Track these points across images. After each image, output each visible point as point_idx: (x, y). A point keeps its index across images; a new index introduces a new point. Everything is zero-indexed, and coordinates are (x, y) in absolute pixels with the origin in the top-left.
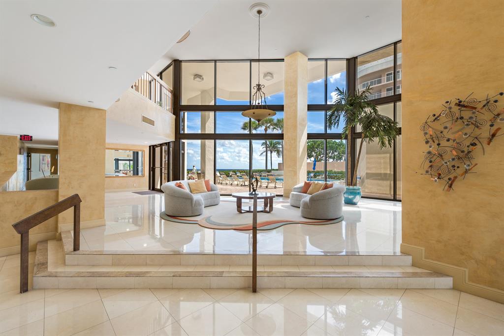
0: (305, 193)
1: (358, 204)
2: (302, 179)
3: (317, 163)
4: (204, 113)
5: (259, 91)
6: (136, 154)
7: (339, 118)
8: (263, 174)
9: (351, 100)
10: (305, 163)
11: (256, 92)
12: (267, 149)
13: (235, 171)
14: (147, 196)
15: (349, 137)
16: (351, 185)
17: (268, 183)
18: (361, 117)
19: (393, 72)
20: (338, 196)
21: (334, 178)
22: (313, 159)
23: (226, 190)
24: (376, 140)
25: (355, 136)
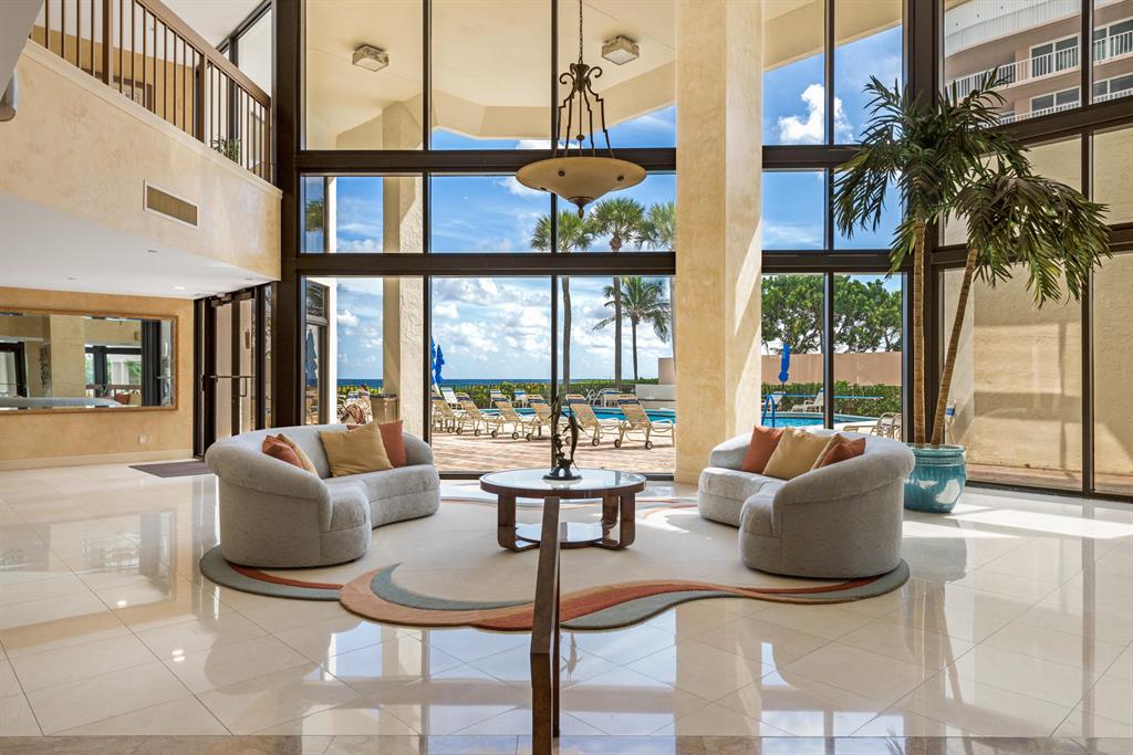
0: (757, 469)
1: (953, 511)
2: (744, 420)
3: (792, 356)
4: (392, 179)
5: (581, 89)
6: (152, 330)
7: (883, 189)
8: (607, 397)
9: (924, 126)
10: (753, 361)
11: (571, 97)
12: (618, 310)
13: (509, 388)
14: (189, 479)
15: (919, 262)
16: (928, 441)
17: (623, 429)
18: (965, 188)
19: (1079, 35)
20: (886, 486)
21: (853, 411)
22: (777, 343)
23: (470, 454)
24: (1021, 271)
25: (941, 257)
